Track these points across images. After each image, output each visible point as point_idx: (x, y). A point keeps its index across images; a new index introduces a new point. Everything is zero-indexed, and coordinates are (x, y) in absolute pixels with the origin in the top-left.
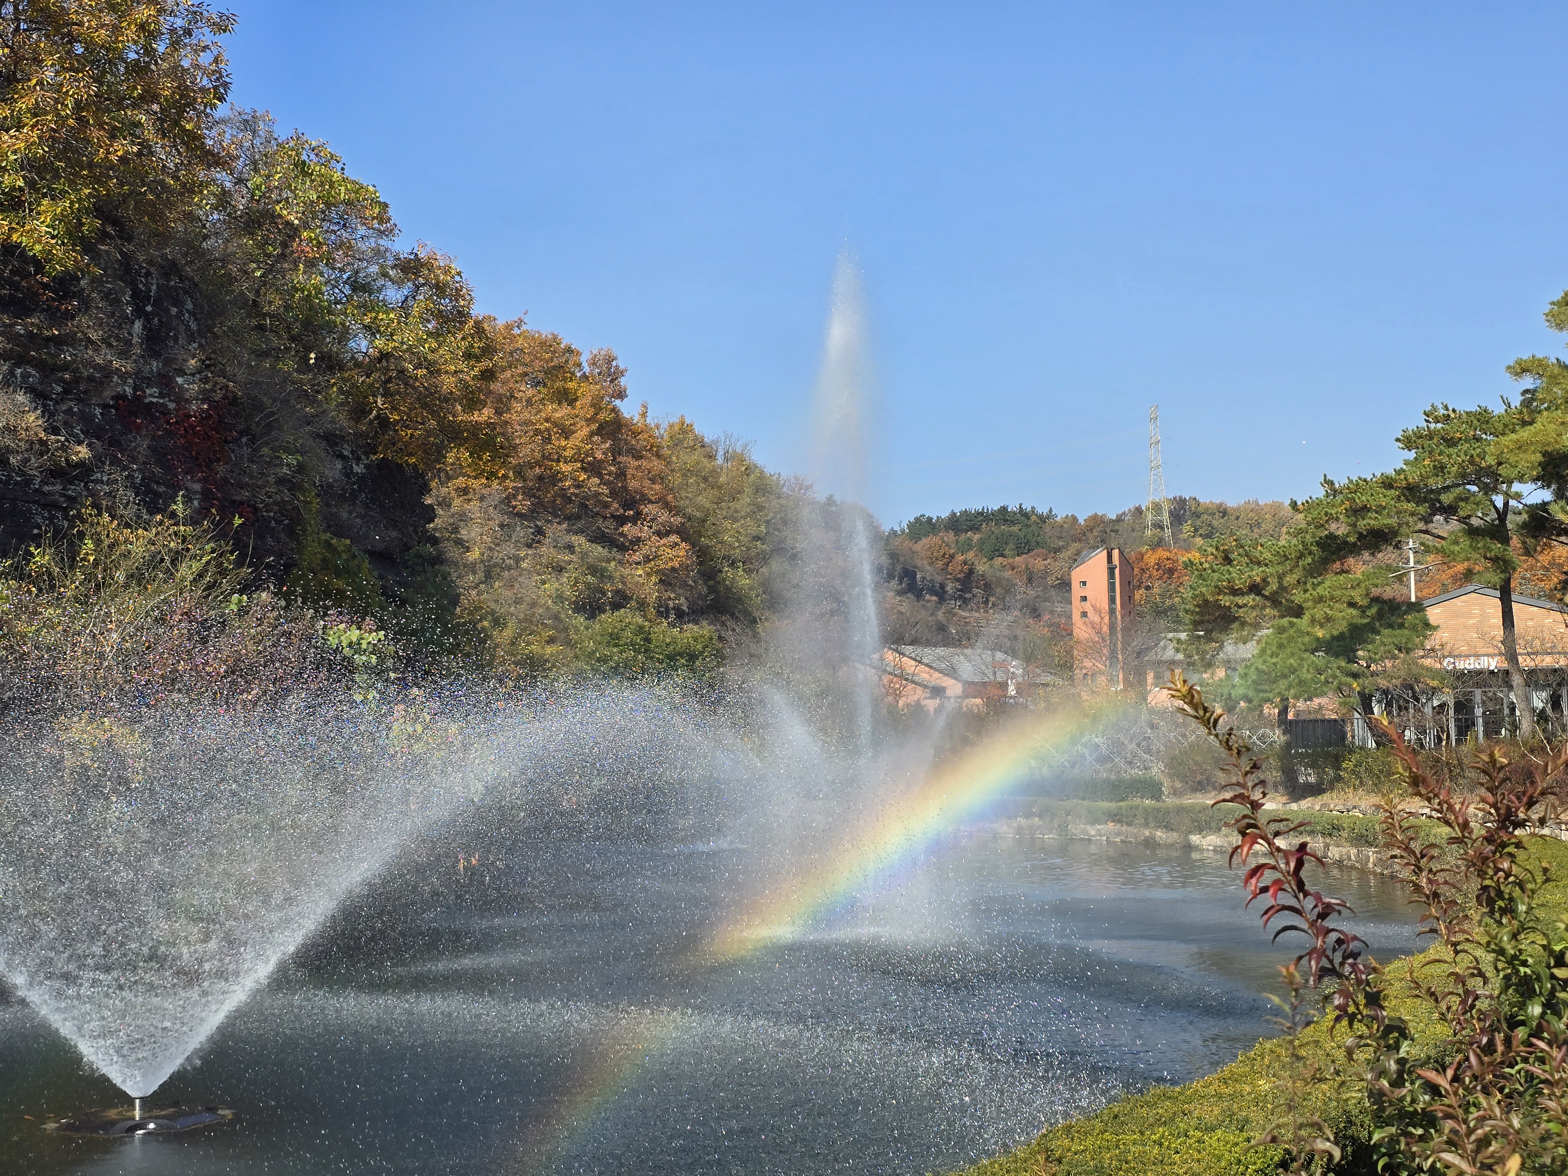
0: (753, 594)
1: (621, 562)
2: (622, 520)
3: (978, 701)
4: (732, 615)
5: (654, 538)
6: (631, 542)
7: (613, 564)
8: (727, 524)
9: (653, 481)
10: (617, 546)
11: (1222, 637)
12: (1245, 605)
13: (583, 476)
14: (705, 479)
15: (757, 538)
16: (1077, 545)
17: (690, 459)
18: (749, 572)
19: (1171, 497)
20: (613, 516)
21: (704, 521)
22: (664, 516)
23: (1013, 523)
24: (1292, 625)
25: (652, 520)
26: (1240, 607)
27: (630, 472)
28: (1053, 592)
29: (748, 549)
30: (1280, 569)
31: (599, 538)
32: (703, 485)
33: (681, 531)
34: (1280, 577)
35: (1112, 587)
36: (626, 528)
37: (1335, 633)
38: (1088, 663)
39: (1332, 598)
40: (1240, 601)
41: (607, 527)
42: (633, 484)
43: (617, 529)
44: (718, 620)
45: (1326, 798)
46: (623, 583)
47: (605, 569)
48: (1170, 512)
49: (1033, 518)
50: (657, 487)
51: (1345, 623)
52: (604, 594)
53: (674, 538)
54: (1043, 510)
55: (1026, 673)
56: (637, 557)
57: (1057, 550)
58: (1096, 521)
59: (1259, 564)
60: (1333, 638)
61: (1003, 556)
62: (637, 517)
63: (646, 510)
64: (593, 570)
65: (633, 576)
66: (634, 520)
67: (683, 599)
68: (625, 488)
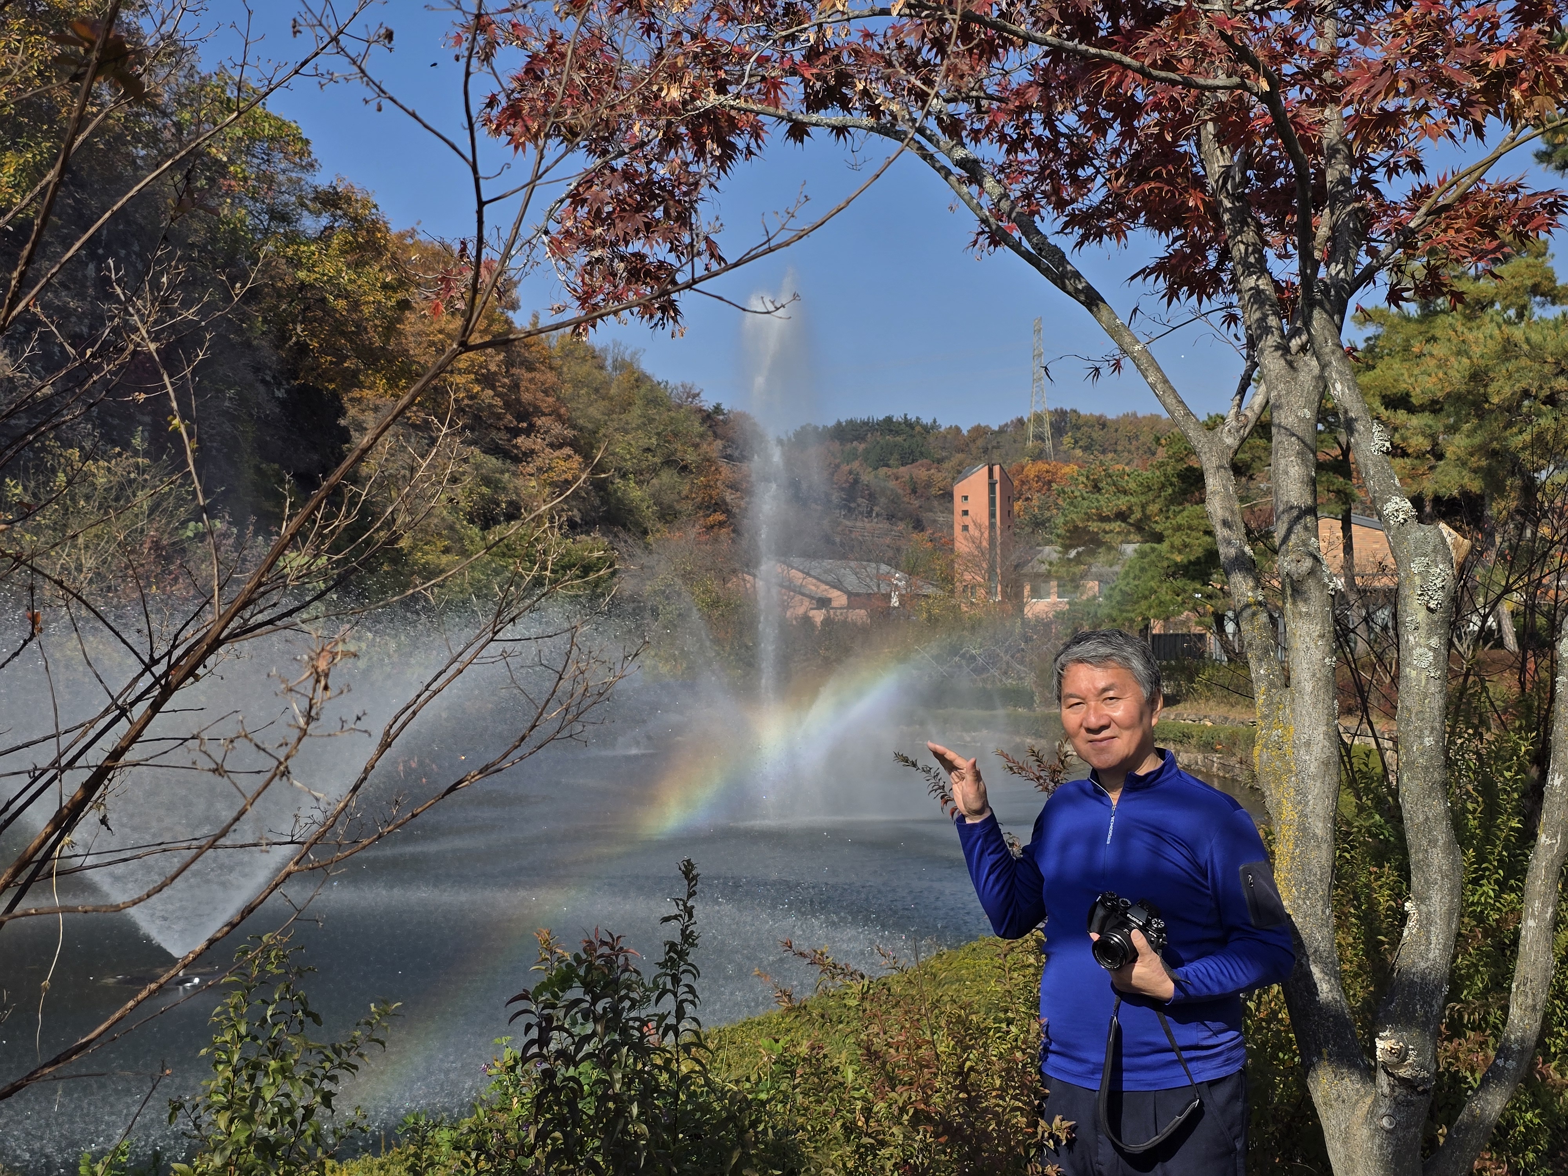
0: (644, 505)
1: (514, 474)
2: (515, 432)
3: (863, 612)
4: (624, 526)
5: (548, 450)
6: (524, 454)
7: (507, 475)
8: (618, 436)
9: (546, 392)
10: (511, 458)
11: (1091, 560)
12: (1111, 531)
13: (477, 388)
14: (597, 390)
15: (648, 450)
16: (960, 456)
17: (582, 370)
18: (640, 483)
19: (1052, 409)
20: (506, 428)
21: (595, 432)
22: (557, 429)
23: (898, 433)
24: (1153, 550)
25: (546, 432)
26: (1106, 533)
27: (524, 384)
28: (936, 503)
29: (640, 461)
30: (1143, 499)
31: (494, 450)
32: (593, 397)
33: (573, 444)
34: (1143, 507)
35: (992, 502)
36: (520, 440)
37: (1192, 558)
38: (967, 577)
39: (1190, 528)
40: (1107, 526)
41: (501, 438)
42: (526, 397)
43: (509, 440)
44: (611, 532)
45: (1180, 707)
46: (518, 495)
47: (499, 481)
48: (1051, 424)
49: (918, 428)
50: (551, 400)
51: (1200, 550)
52: (498, 505)
53: (567, 450)
54: (927, 420)
55: (909, 585)
56: (531, 468)
57: (940, 461)
58: (979, 432)
59: (1125, 493)
60: (1190, 562)
61: (888, 466)
62: (531, 430)
63: (539, 423)
64: (487, 481)
65: (527, 487)
66: (528, 432)
67: (576, 512)
68: (518, 401)
